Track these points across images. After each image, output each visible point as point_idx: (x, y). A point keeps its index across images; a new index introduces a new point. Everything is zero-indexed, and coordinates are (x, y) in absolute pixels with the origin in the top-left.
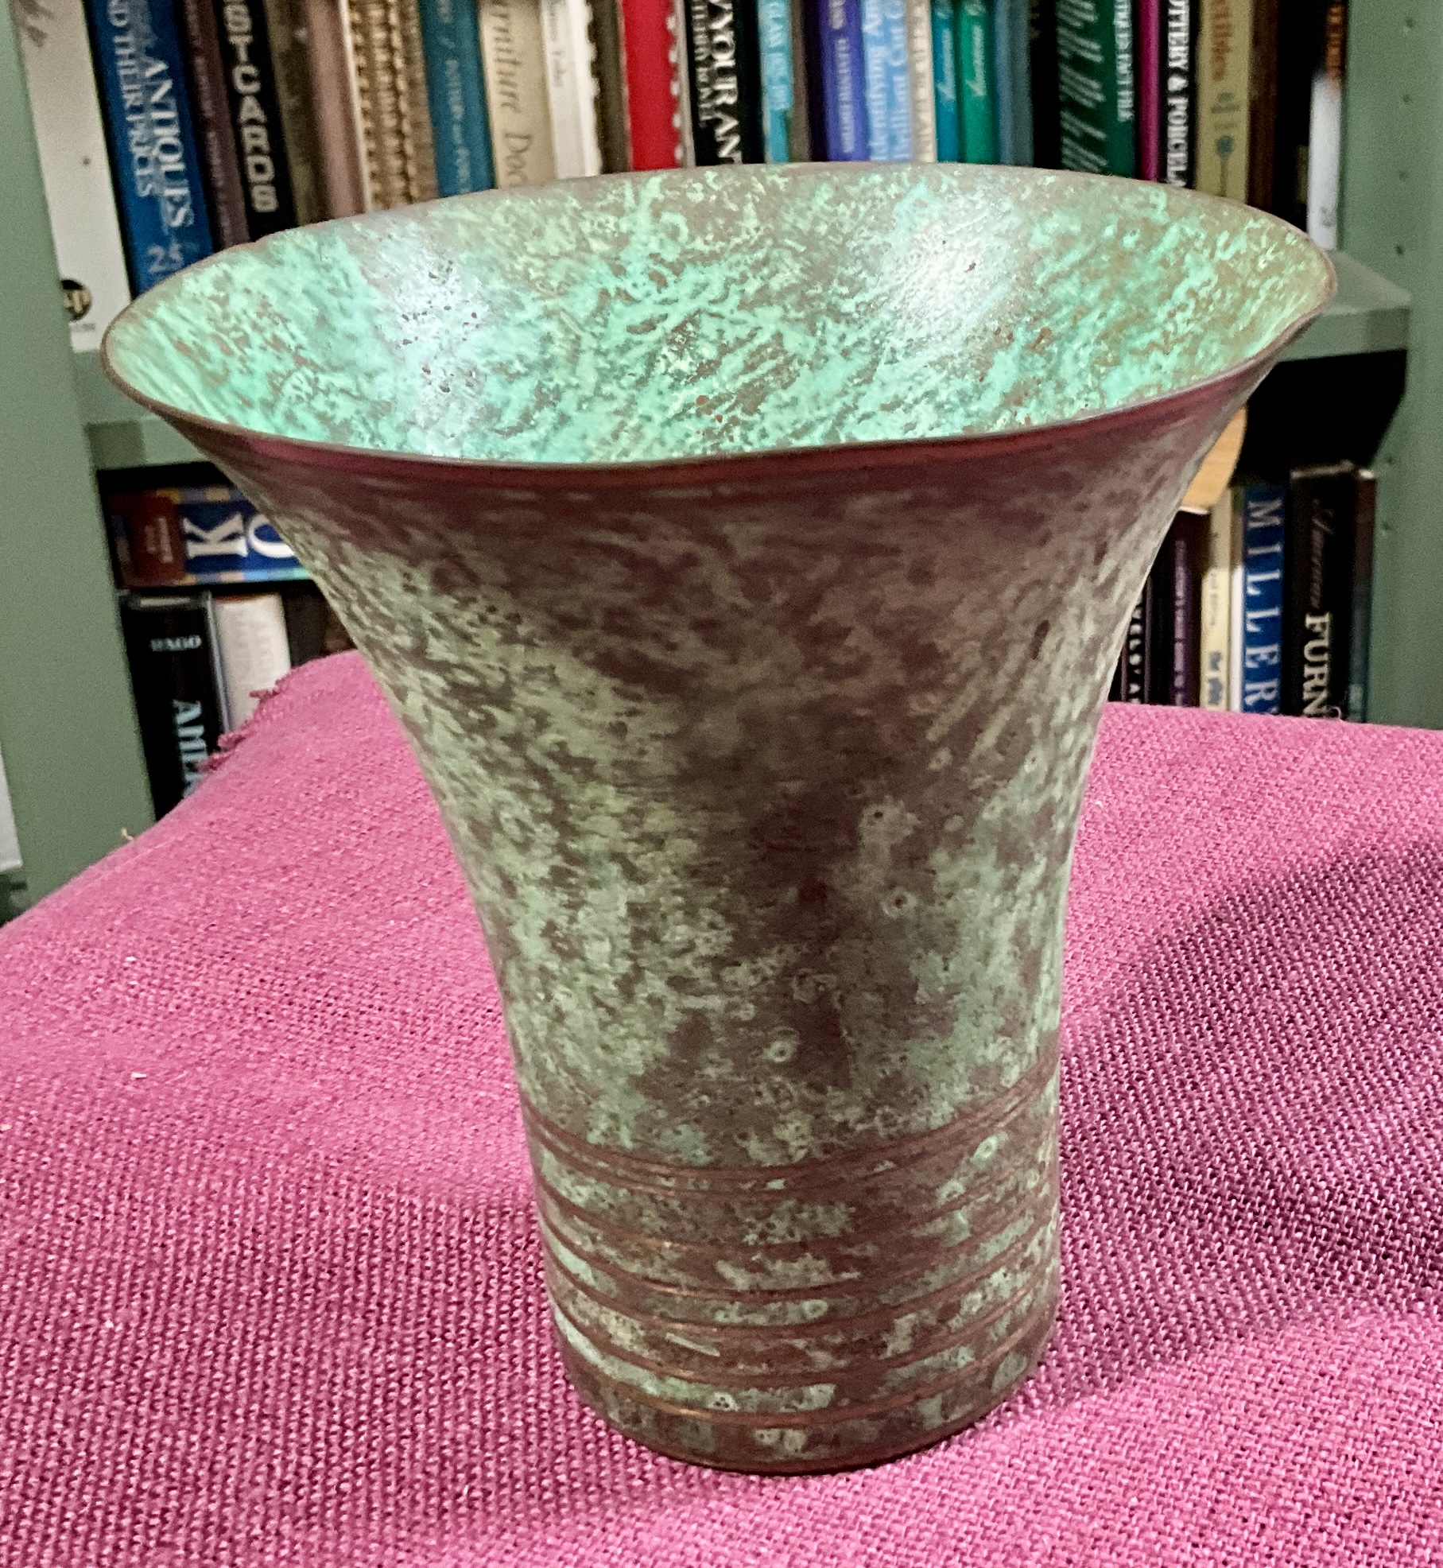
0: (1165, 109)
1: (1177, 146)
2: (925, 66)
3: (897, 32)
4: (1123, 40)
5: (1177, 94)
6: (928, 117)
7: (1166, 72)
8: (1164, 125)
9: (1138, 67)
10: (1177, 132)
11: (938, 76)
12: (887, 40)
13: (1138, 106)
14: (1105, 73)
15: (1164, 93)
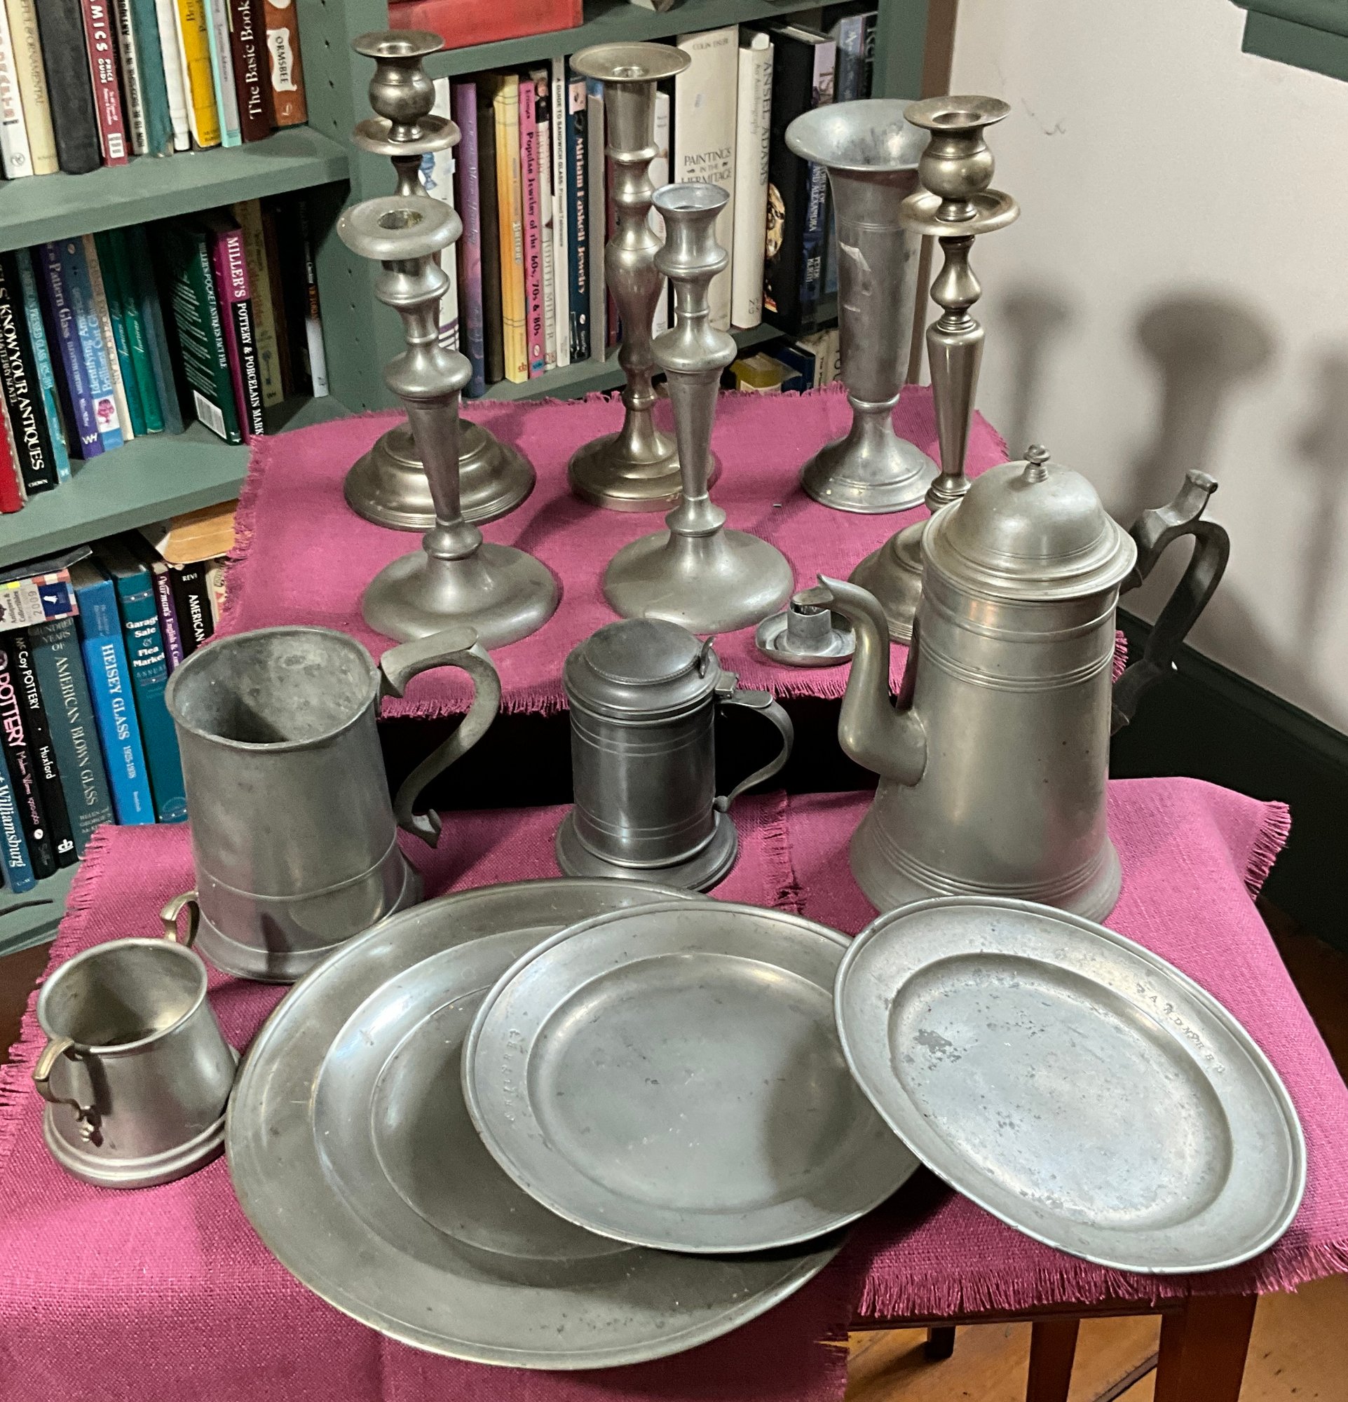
0: (243, 362)
1: (252, 378)
2: (111, 344)
3: (97, 333)
4: (217, 333)
5: (248, 355)
6: (116, 367)
7: (241, 345)
8: (244, 369)
9: (226, 343)
10: (251, 371)
11: (118, 346)
12: (92, 337)
13: (228, 362)
14: (211, 346)
15: (242, 355)
